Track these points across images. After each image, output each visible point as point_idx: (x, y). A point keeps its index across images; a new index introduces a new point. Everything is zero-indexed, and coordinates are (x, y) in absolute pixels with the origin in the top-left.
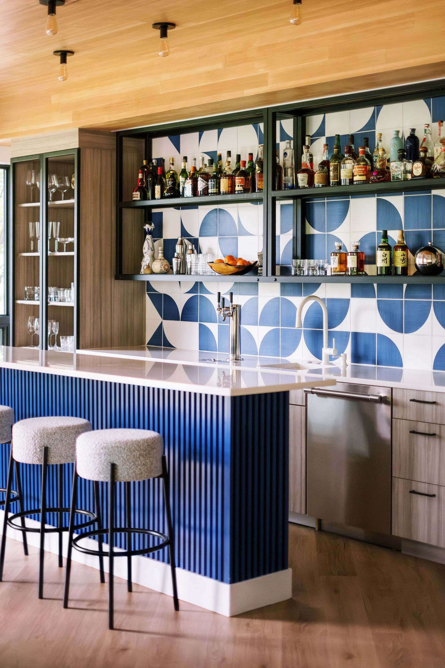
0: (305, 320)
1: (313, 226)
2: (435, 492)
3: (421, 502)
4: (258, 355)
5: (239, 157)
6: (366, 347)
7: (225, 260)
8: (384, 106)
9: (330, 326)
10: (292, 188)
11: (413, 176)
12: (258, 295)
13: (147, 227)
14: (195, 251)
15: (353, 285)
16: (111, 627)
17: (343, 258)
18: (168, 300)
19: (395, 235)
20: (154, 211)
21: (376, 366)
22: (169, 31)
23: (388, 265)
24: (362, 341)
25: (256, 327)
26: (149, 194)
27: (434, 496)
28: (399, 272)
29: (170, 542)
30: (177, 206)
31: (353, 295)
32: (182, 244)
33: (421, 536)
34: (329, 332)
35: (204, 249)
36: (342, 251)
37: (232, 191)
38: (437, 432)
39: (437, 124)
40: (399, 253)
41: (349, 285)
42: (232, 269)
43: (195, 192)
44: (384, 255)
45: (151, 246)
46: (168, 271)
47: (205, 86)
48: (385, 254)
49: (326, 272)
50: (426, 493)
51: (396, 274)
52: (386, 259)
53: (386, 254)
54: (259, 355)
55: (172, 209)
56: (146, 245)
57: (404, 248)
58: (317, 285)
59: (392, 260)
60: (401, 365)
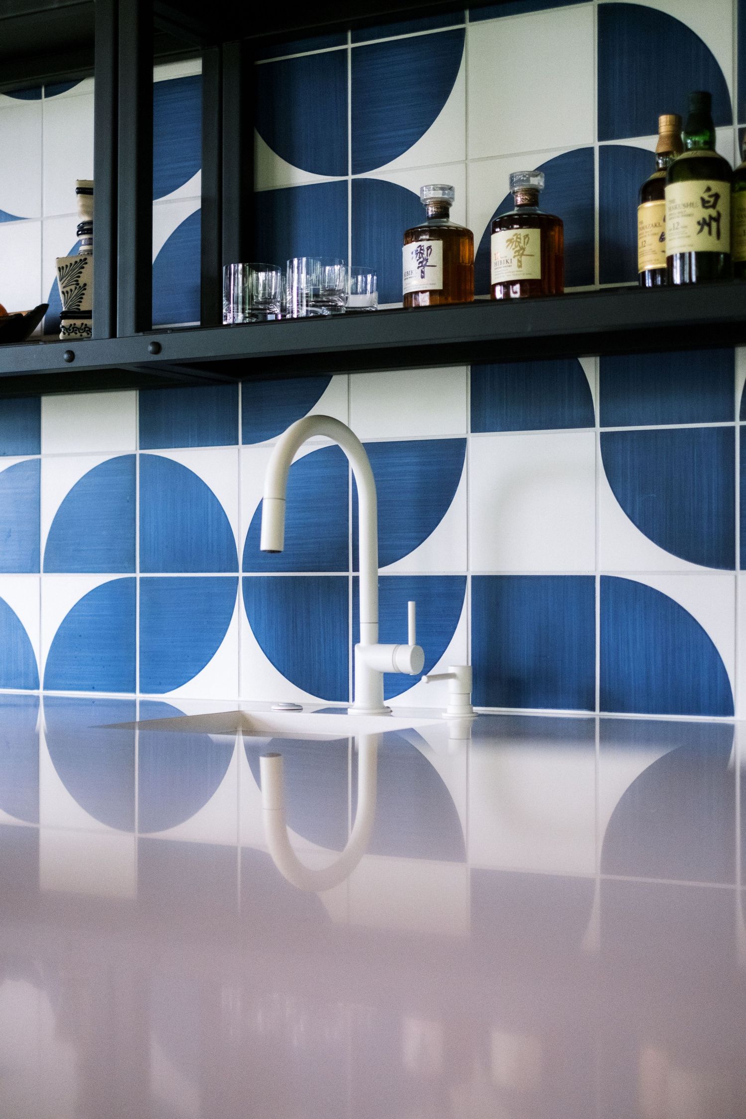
1: (288, 156)
4: (38, 688)
12: (40, 453)
21: (597, 714)
25: (31, 578)
31: (476, 427)
34: (382, 580)
44: (707, 198)
48: (713, 192)
52: (717, 219)
53: (717, 196)
54: (45, 688)
60: (728, 709)
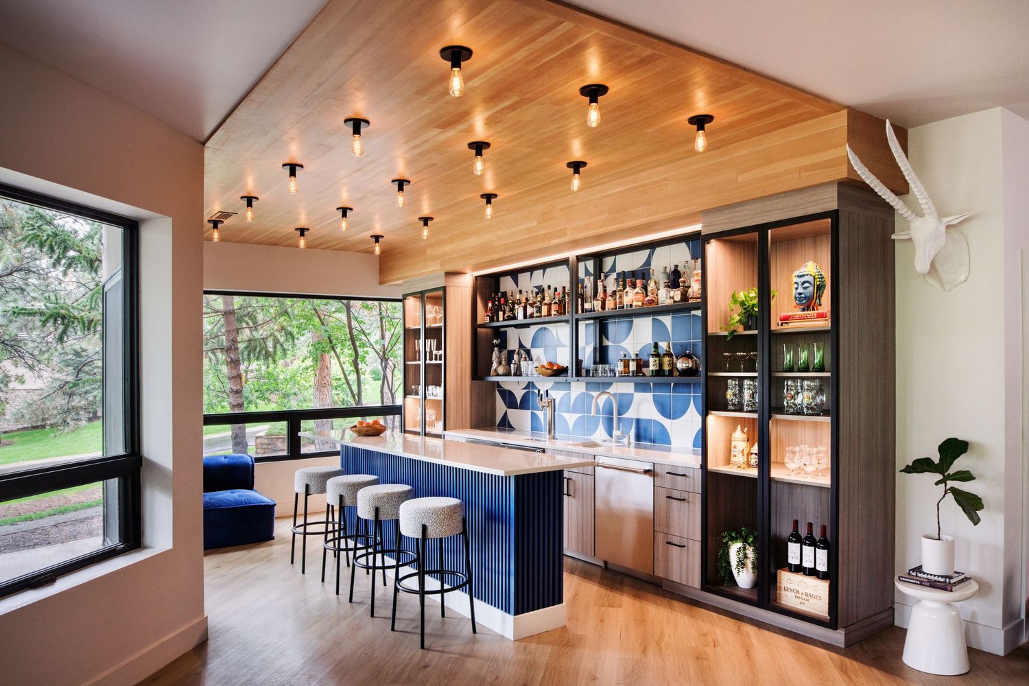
0: (603, 409)
1: (608, 339)
2: (685, 544)
3: (675, 551)
5: (556, 290)
6: (645, 430)
7: (547, 366)
8: (657, 249)
9: (620, 413)
10: (591, 311)
11: (675, 302)
12: (570, 391)
13: (495, 341)
14: (527, 359)
15: (635, 384)
16: (422, 647)
17: (627, 364)
18: (510, 393)
19: (663, 345)
20: (502, 329)
21: (652, 444)
22: (492, 200)
23: (657, 368)
24: (642, 425)
25: (569, 414)
26: (495, 318)
27: (684, 546)
28: (667, 373)
29: (469, 581)
30: (517, 326)
31: (635, 392)
32: (518, 353)
33: (675, 578)
34: (618, 418)
35: (534, 357)
36: (626, 358)
37: (549, 314)
38: (686, 498)
39: (693, 261)
40: (666, 359)
41: (633, 384)
42: (549, 371)
43: (525, 317)
45: (498, 355)
46: (508, 374)
47: (526, 239)
48: (655, 360)
49: (615, 374)
50: (679, 544)
51: (664, 376)
52: (656, 364)
54: (571, 435)
55: (513, 328)
56: (494, 355)
57: (670, 355)
58: (611, 384)
59: (661, 365)
